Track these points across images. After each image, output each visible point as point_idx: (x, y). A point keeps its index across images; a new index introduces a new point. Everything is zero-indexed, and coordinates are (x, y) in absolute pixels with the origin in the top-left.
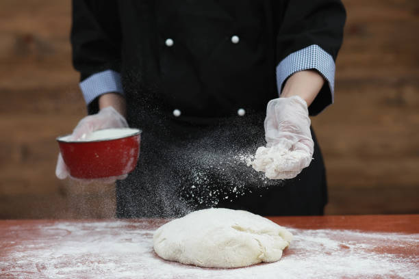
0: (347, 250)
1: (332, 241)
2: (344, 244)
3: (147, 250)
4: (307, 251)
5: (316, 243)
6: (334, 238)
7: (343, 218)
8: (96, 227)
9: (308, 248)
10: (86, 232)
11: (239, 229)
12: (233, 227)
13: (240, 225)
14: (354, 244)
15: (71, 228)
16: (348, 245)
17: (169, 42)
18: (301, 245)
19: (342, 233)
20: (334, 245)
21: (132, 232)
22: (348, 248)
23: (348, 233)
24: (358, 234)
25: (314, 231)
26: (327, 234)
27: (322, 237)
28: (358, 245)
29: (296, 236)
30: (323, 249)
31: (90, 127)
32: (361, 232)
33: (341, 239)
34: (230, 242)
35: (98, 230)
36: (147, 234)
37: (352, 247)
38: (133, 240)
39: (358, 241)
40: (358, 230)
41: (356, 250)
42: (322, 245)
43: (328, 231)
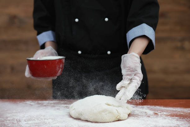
0: (157, 115)
1: (150, 111)
2: (156, 112)
3: (66, 114)
4: (139, 115)
5: (143, 112)
6: (151, 110)
7: (156, 100)
8: (44, 103)
9: (139, 114)
10: (39, 105)
11: (109, 105)
12: (106, 104)
13: (109, 103)
14: (160, 112)
15: (32, 103)
16: (158, 113)
17: (77, 20)
18: (136, 112)
19: (155, 107)
20: (151, 112)
21: (60, 105)
22: (158, 114)
23: (158, 107)
24: (162, 108)
25: (142, 106)
26: (148, 108)
27: (146, 109)
28: (162, 113)
29: (134, 109)
30: (146, 115)
31: (41, 55)
32: (163, 107)
33: (155, 110)
34: (104, 111)
35: (44, 104)
36: (66, 107)
37: (159, 114)
38: (61, 109)
39: (162, 111)
40: (162, 106)
41: (161, 115)
42: (146, 113)
43: (149, 106)
